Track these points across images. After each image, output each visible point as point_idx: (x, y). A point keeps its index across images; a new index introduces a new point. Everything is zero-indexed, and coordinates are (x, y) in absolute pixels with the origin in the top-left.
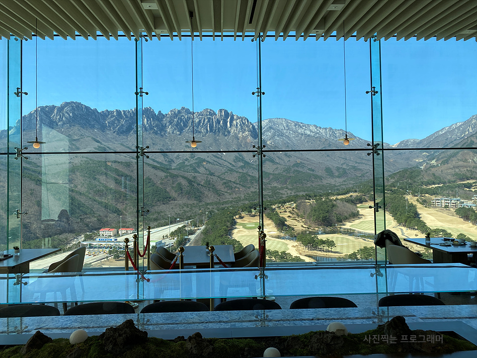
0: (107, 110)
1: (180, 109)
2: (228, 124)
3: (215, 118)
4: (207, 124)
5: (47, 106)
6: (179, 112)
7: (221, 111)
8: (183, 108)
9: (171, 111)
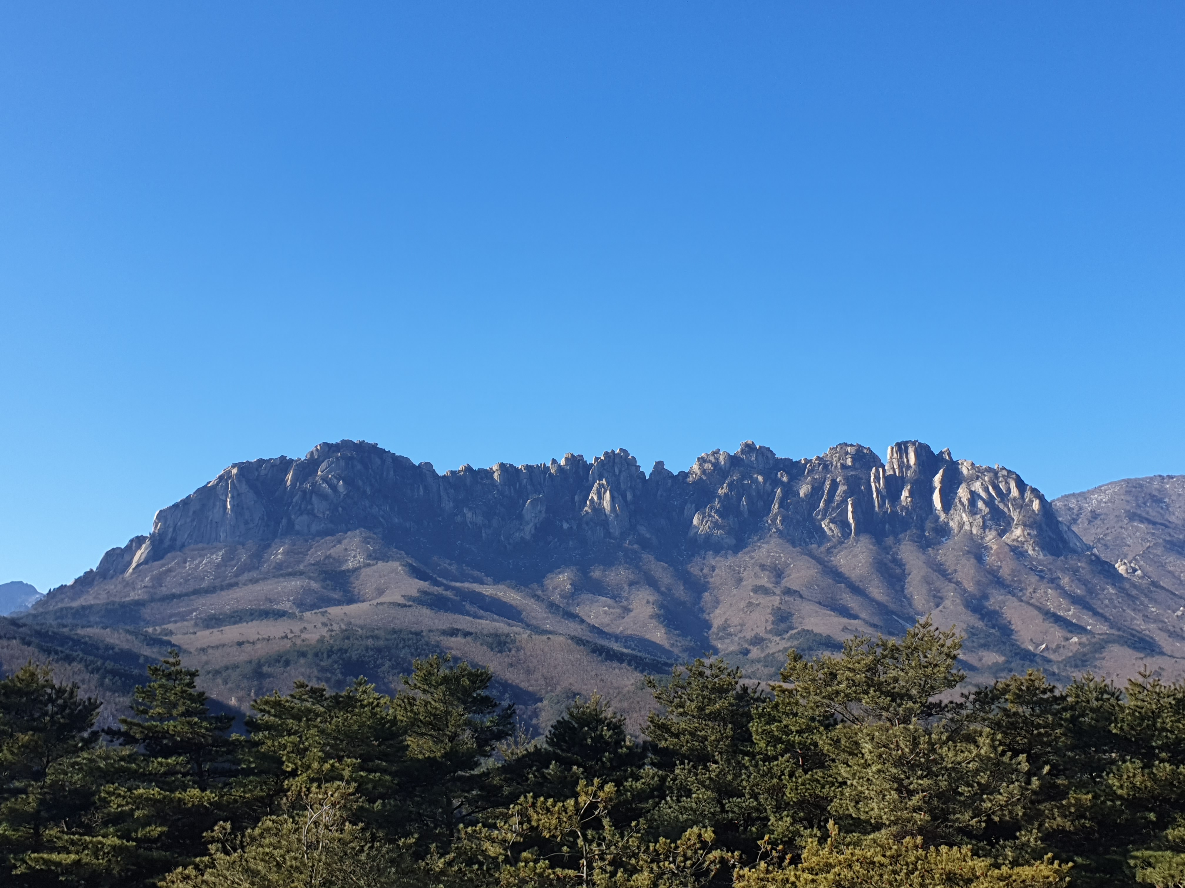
0: (468, 469)
1: (735, 449)
2: (936, 498)
3: (877, 478)
4: (844, 501)
5: (261, 462)
6: (734, 460)
7: (901, 448)
8: (749, 448)
9: (702, 461)
